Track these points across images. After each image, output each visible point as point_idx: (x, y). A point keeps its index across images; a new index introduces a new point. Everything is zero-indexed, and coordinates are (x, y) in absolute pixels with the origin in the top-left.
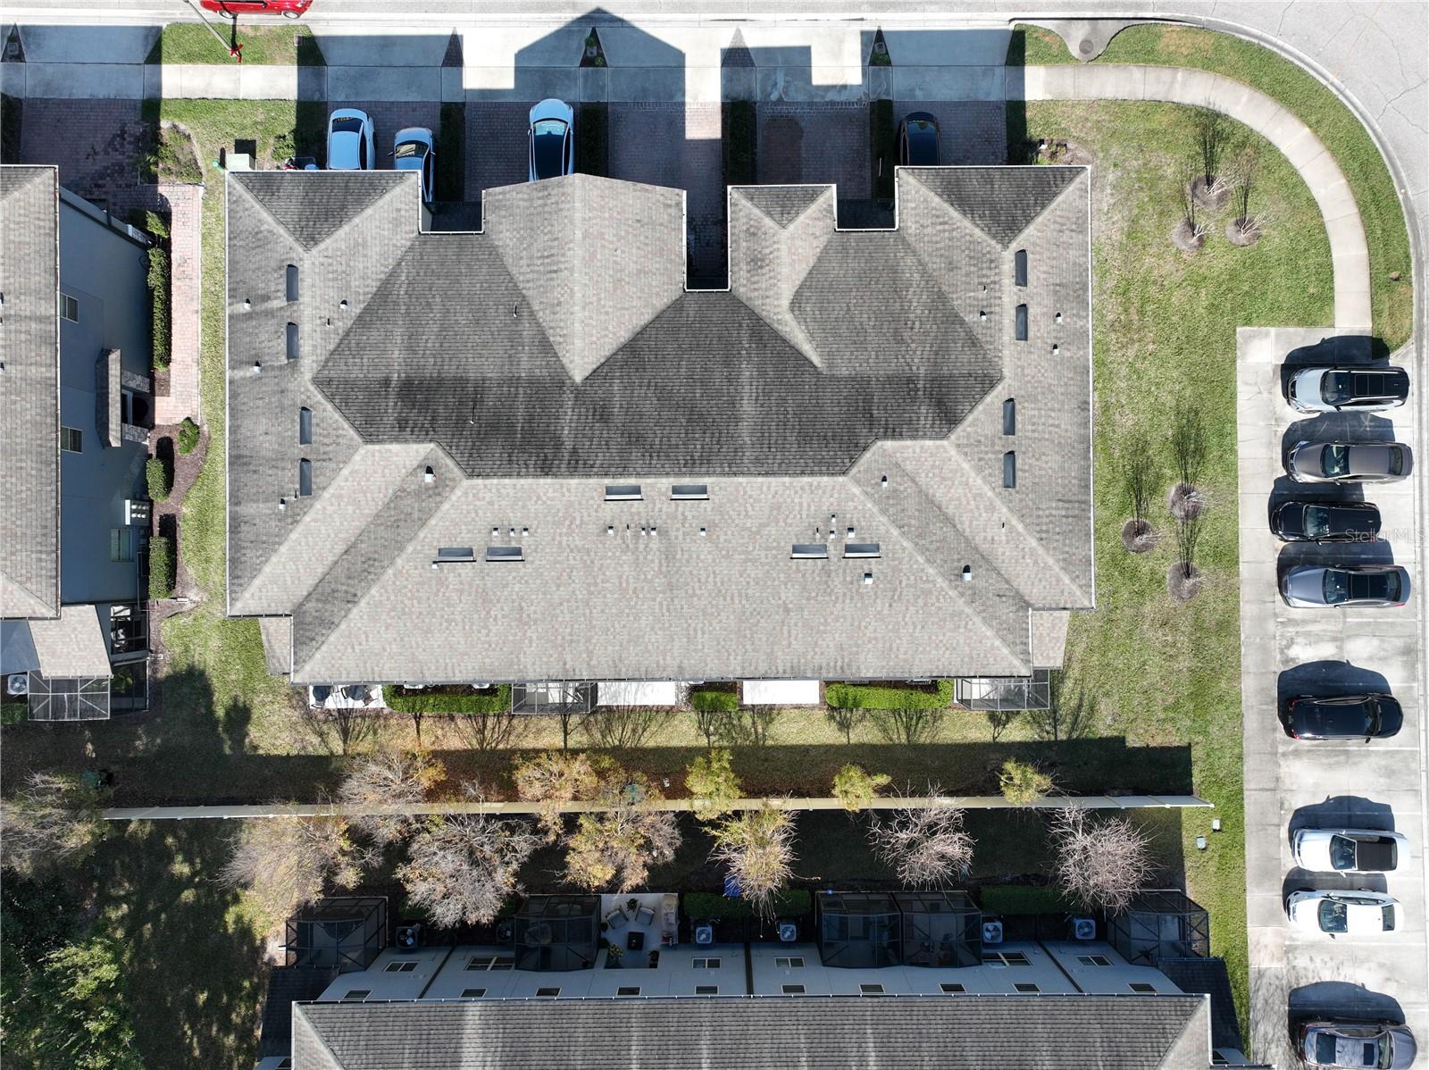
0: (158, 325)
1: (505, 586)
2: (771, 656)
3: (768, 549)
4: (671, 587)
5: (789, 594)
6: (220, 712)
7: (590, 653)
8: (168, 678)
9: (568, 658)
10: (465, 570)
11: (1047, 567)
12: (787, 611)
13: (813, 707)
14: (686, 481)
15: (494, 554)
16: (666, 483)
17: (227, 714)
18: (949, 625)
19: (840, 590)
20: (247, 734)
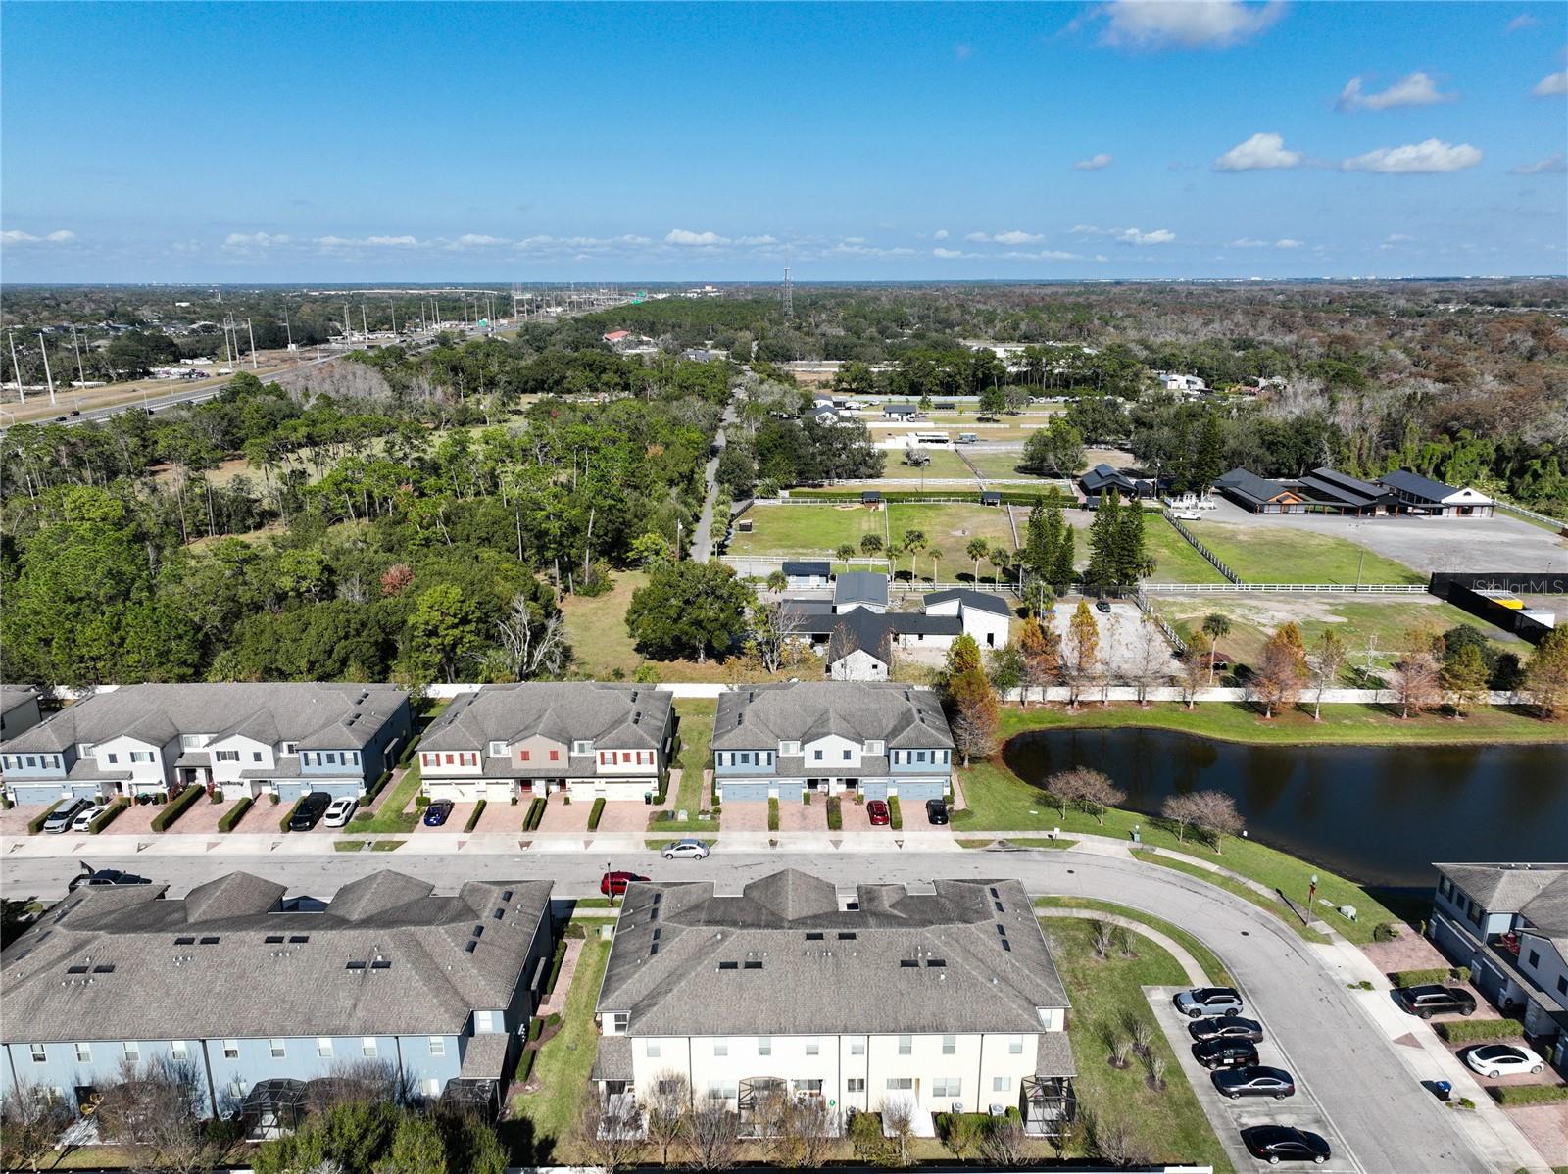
0: (551, 980)
1: (751, 982)
2: (896, 1020)
3: (889, 963)
4: (839, 981)
5: (902, 986)
6: (536, 1142)
7: (795, 1018)
8: (508, 1122)
9: (782, 1021)
10: (731, 972)
11: (1038, 985)
12: (902, 994)
13: (932, 1138)
14: (845, 931)
15: (748, 966)
16: (836, 932)
17: (540, 1143)
18: (991, 1002)
19: (928, 983)
20: (550, 1154)
